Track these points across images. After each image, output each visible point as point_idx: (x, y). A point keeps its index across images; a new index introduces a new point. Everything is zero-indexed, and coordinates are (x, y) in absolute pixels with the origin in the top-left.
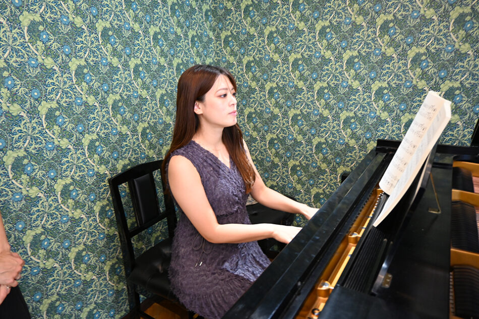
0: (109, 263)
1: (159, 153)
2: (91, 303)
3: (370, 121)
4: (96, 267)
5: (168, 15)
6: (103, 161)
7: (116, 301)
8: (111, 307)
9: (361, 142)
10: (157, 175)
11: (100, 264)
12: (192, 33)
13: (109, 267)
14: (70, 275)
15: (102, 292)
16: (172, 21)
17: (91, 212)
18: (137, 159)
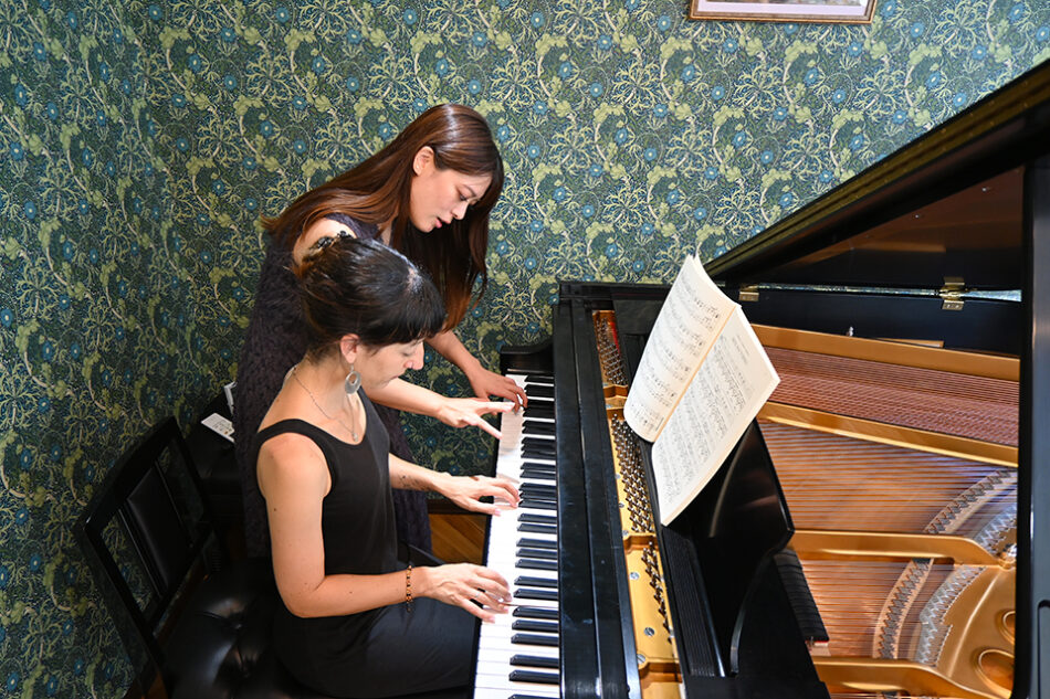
0: (50, 568)
2: (34, 667)
3: (533, 239)
4: (26, 587)
5: (21, 11)
7: (81, 640)
8: (75, 656)
9: (518, 276)
11: (33, 578)
12: (88, 44)
13: (51, 576)
15: (49, 633)
16: (34, 23)
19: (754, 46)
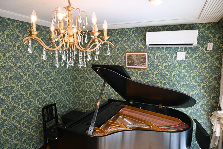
0: (39, 131)
1: (55, 101)
6: (40, 104)
7: (40, 142)
8: (38, 143)
10: (53, 107)
14: (30, 133)
17: (36, 117)
18: (48, 103)
19: (134, 71)
